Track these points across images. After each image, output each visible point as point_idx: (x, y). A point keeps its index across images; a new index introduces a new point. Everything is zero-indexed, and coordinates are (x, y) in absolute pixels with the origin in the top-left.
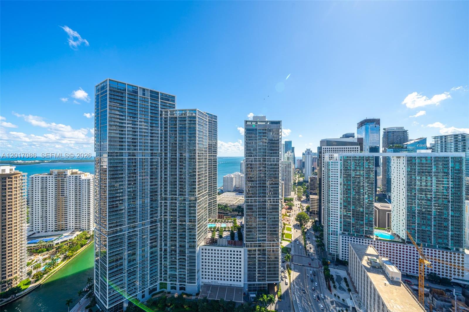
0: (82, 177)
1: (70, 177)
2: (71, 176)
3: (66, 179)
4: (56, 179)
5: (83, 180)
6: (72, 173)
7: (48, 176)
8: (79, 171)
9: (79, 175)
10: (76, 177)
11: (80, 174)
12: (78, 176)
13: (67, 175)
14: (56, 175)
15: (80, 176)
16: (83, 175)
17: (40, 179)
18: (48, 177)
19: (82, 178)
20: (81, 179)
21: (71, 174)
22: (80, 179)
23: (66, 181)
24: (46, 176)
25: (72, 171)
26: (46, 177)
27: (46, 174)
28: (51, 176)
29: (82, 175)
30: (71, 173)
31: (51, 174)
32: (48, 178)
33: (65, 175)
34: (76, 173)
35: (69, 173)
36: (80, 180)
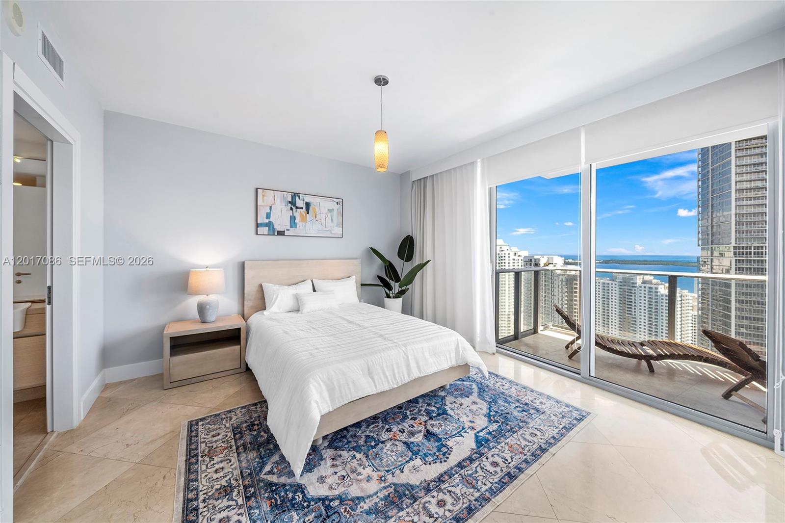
0: (659, 290)
1: (641, 287)
2: (643, 285)
3: (635, 290)
4: (620, 288)
5: (662, 296)
6: (644, 282)
7: (610, 282)
8: (654, 279)
9: (656, 286)
10: (650, 288)
11: (657, 284)
12: (654, 288)
13: (636, 283)
14: (621, 282)
15: (657, 288)
16: (663, 286)
17: (601, 284)
18: (610, 284)
19: (660, 292)
20: (659, 294)
21: (642, 283)
22: (657, 292)
23: (635, 293)
24: (608, 282)
25: (643, 278)
26: (608, 284)
27: (608, 279)
28: (614, 283)
29: (660, 287)
30: (641, 281)
31: (613, 281)
32: (610, 286)
33: (633, 283)
34: (650, 282)
35: (639, 281)
36: (657, 295)
